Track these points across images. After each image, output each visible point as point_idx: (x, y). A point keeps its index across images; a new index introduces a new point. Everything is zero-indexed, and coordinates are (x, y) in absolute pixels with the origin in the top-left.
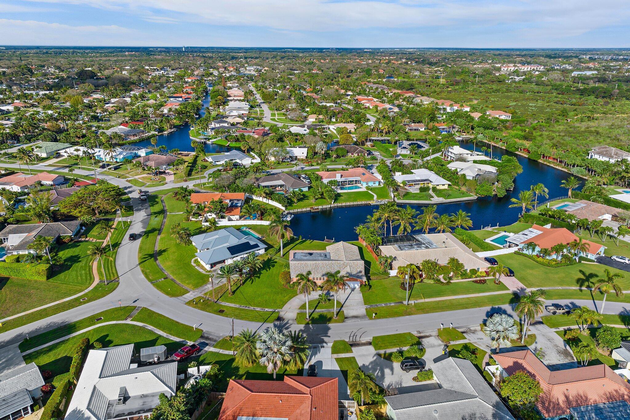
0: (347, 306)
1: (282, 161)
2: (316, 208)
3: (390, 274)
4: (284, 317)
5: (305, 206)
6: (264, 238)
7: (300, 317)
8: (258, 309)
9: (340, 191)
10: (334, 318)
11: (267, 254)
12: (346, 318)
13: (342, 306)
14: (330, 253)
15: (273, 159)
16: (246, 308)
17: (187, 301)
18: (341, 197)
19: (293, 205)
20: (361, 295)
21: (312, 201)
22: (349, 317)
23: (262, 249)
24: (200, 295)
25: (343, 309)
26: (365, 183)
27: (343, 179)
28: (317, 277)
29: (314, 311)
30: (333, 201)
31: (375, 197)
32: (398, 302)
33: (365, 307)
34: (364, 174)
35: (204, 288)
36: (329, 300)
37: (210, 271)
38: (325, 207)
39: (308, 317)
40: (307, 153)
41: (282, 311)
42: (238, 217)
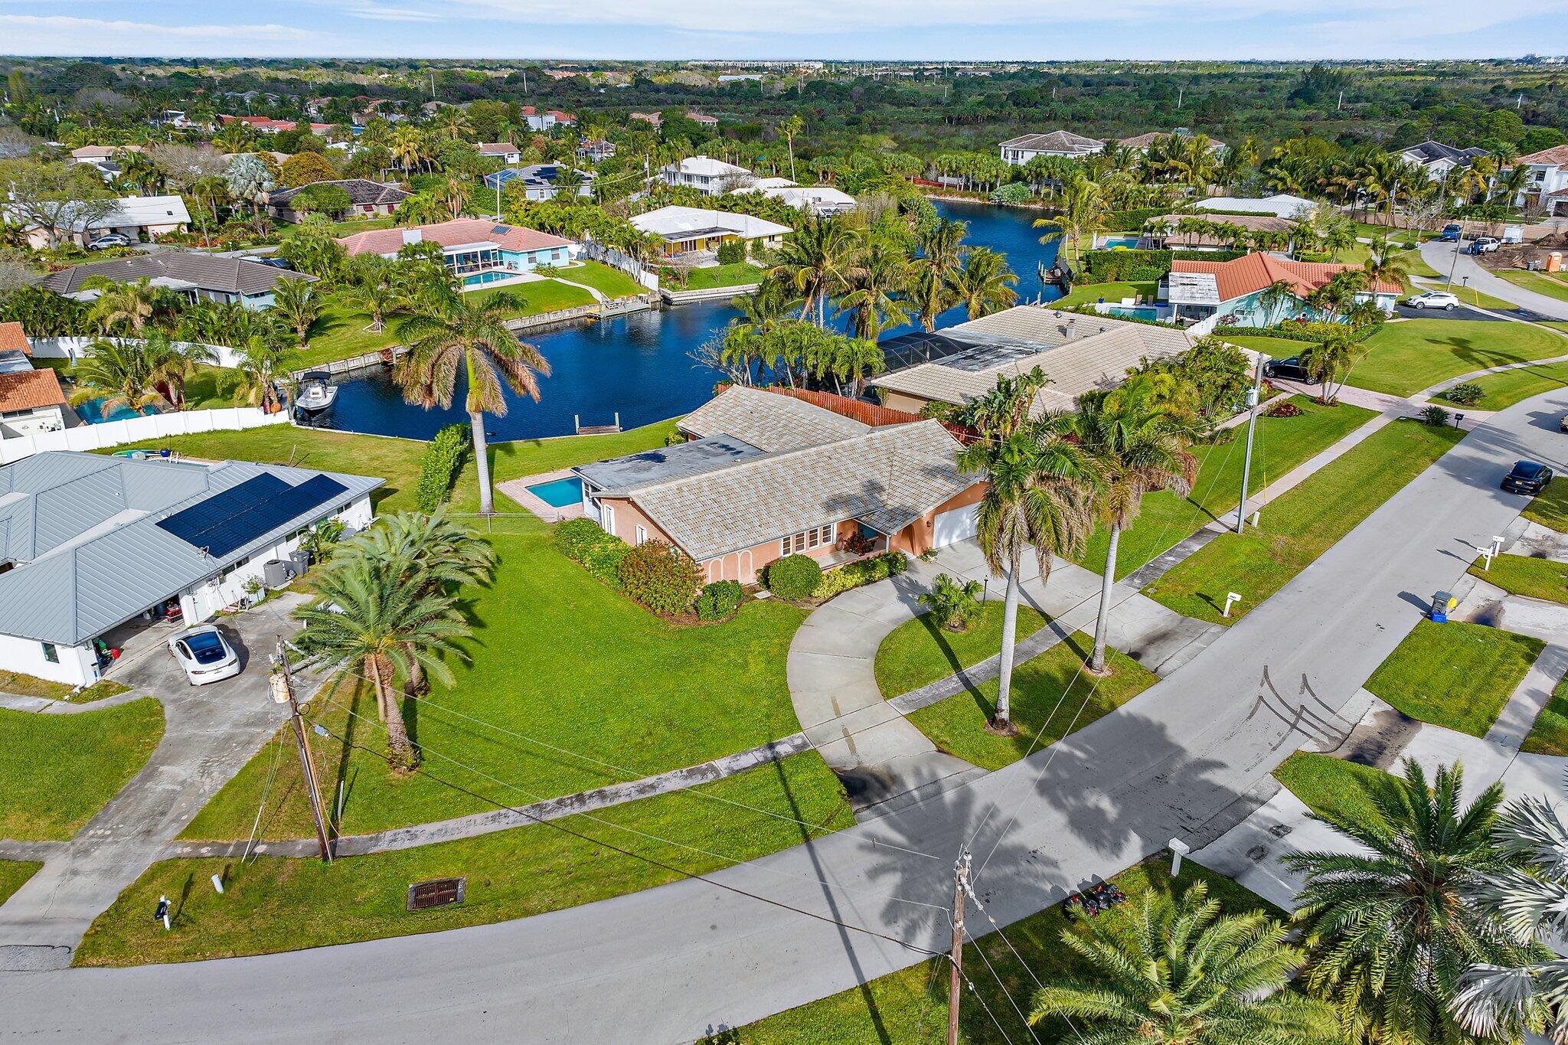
4: (871, 764)
5: (353, 349)
10: (1093, 673)
12: (1135, 655)
13: (1047, 617)
14: (729, 437)
16: (595, 805)
17: (74, 933)
21: (367, 328)
22: (1143, 648)
23: (358, 498)
24: (153, 854)
25: (1065, 623)
26: (524, 257)
29: (966, 681)
31: (594, 292)
33: (1126, 587)
35: (150, 800)
37: (103, 690)
41: (820, 742)
42: (55, 416)
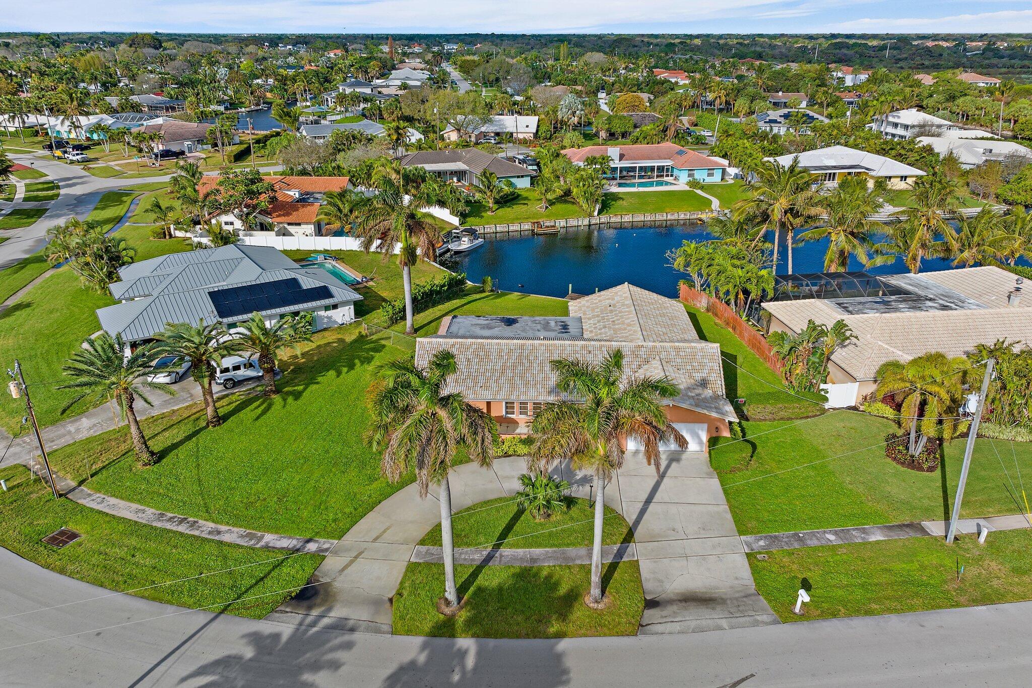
0: (652, 538)
1: (477, 144)
2: (548, 224)
3: (826, 399)
4: (339, 584)
5: (517, 219)
6: (371, 283)
7: (414, 587)
8: (232, 535)
9: (614, 189)
10: (588, 600)
11: (358, 324)
12: (652, 604)
13: (629, 537)
14: (580, 320)
15: (454, 136)
16: (182, 528)
18: (620, 202)
19: (483, 214)
20: (715, 482)
21: (538, 207)
22: (670, 602)
23: (345, 303)
25: (636, 550)
26: (686, 173)
27: (625, 164)
28: (523, 398)
29: (489, 558)
30: (598, 207)
31: (716, 203)
32: (901, 527)
33: (742, 543)
34: (680, 153)
36: (570, 502)
38: (573, 222)
39: (451, 595)
40: (538, 126)
41: (336, 553)
42: (310, 229)
